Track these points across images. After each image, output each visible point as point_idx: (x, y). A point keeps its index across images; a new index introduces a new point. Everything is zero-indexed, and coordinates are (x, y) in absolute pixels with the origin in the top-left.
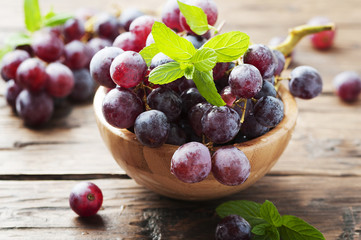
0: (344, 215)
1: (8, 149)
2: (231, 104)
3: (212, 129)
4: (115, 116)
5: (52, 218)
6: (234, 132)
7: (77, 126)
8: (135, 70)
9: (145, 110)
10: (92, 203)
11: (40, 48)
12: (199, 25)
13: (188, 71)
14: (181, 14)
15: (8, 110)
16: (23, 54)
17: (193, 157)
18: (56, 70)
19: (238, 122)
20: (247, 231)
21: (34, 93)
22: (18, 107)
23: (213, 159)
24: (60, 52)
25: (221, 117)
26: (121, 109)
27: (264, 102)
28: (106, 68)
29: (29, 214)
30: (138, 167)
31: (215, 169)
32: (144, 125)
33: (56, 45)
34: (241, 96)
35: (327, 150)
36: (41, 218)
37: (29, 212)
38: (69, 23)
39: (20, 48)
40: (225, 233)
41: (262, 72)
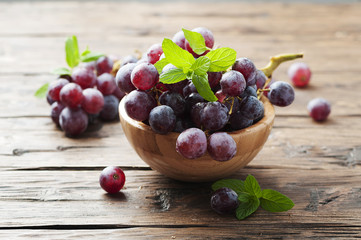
0: (311, 193)
1: (52, 151)
2: (222, 101)
3: (207, 118)
4: (134, 110)
5: (86, 194)
6: (225, 121)
7: (107, 137)
8: (150, 76)
9: (157, 105)
10: (117, 180)
11: (78, 77)
12: (199, 48)
13: (189, 74)
14: (186, 41)
15: (53, 126)
16: (65, 81)
17: (192, 138)
18: (90, 93)
19: (228, 114)
20: (235, 199)
21: (73, 109)
22: (61, 121)
23: (208, 141)
24: (94, 82)
25: (214, 110)
26: (138, 104)
27: (247, 100)
28: (127, 77)
29: (69, 192)
30: (152, 152)
31: (210, 148)
32: (156, 116)
33: (90, 75)
34: (229, 94)
35: (300, 153)
36: (77, 194)
37: (68, 190)
38: (101, 60)
39: (63, 77)
40: (218, 199)
41: (246, 78)
